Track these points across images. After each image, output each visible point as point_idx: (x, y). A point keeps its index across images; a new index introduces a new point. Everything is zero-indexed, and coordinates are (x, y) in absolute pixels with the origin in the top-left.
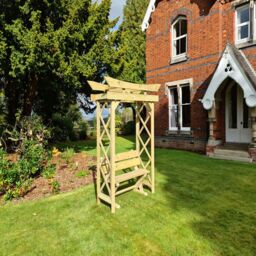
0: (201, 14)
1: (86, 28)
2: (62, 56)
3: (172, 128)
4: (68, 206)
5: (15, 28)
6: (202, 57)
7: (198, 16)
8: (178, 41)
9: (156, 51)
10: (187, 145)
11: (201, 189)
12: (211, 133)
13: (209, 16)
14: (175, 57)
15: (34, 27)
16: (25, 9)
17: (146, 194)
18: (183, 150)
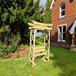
0: (70, 2)
1: (32, 8)
2: (24, 17)
3: (59, 40)
4: (20, 63)
5: (11, 9)
6: (70, 16)
7: (69, 3)
8: (62, 12)
9: (55, 15)
10: (64, 46)
11: (66, 62)
12: (73, 42)
13: (73, 3)
14: (61, 17)
15: (16, 9)
16: (14, 4)
17: (46, 61)
18: (62, 47)
